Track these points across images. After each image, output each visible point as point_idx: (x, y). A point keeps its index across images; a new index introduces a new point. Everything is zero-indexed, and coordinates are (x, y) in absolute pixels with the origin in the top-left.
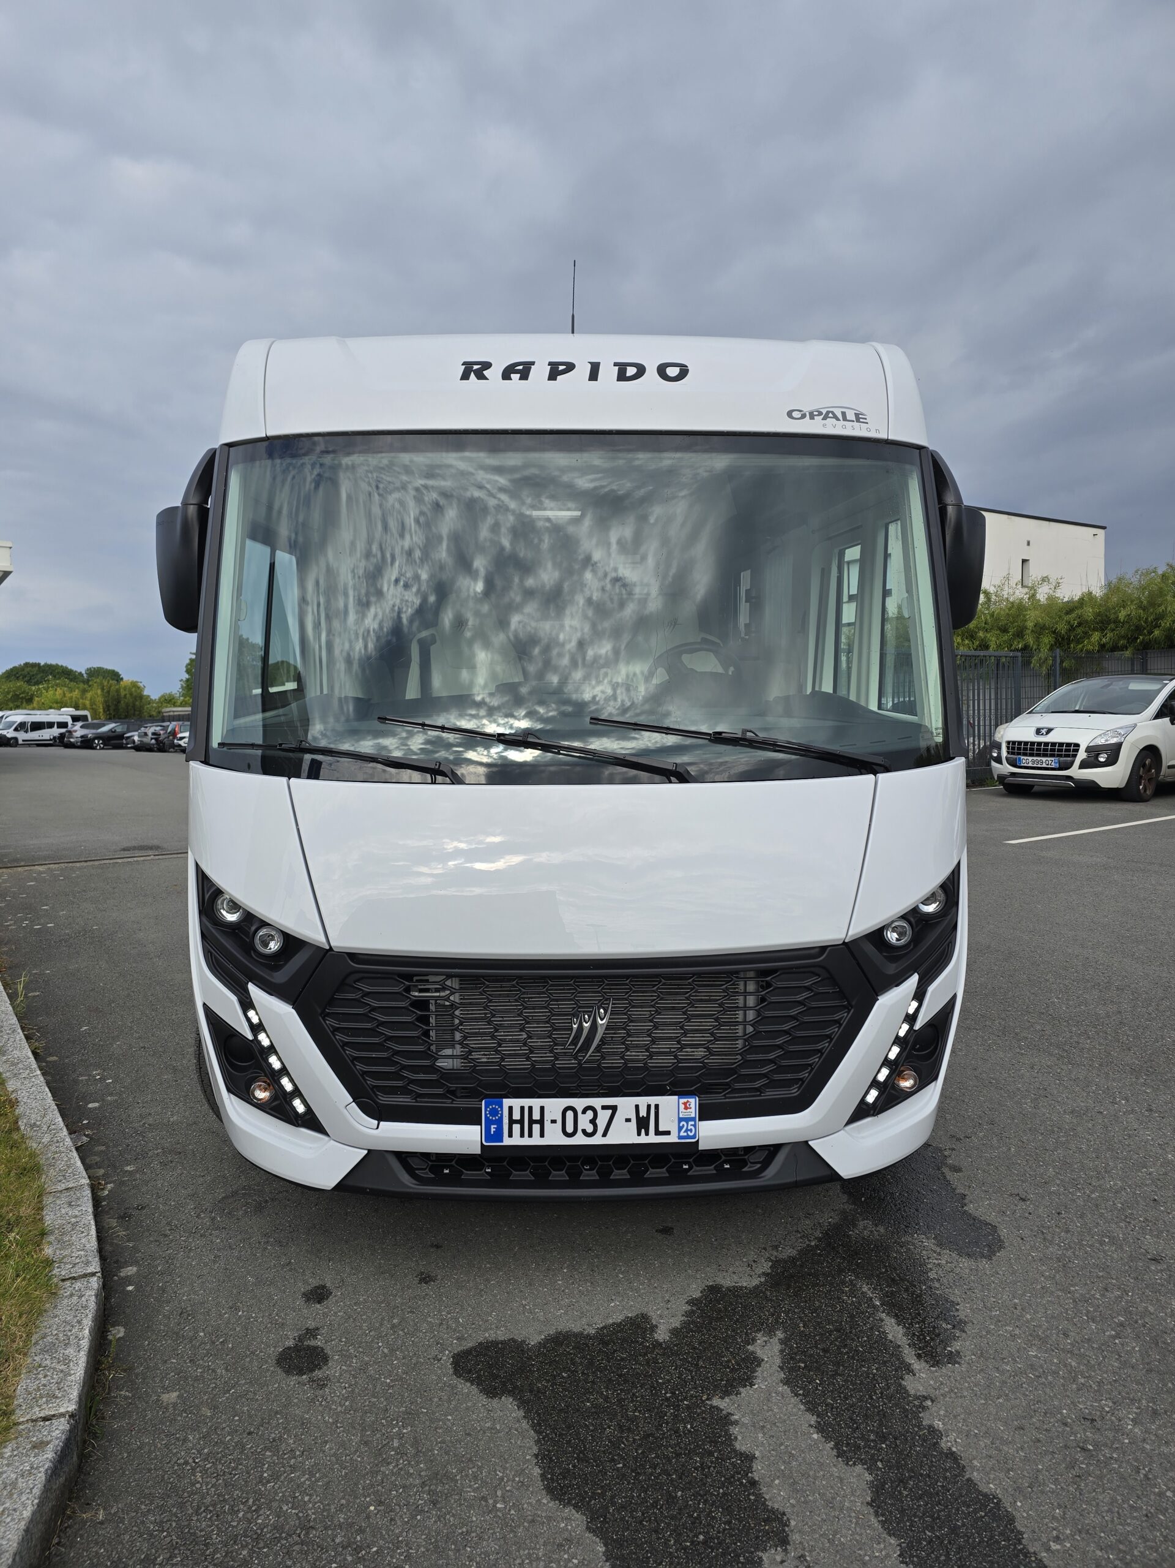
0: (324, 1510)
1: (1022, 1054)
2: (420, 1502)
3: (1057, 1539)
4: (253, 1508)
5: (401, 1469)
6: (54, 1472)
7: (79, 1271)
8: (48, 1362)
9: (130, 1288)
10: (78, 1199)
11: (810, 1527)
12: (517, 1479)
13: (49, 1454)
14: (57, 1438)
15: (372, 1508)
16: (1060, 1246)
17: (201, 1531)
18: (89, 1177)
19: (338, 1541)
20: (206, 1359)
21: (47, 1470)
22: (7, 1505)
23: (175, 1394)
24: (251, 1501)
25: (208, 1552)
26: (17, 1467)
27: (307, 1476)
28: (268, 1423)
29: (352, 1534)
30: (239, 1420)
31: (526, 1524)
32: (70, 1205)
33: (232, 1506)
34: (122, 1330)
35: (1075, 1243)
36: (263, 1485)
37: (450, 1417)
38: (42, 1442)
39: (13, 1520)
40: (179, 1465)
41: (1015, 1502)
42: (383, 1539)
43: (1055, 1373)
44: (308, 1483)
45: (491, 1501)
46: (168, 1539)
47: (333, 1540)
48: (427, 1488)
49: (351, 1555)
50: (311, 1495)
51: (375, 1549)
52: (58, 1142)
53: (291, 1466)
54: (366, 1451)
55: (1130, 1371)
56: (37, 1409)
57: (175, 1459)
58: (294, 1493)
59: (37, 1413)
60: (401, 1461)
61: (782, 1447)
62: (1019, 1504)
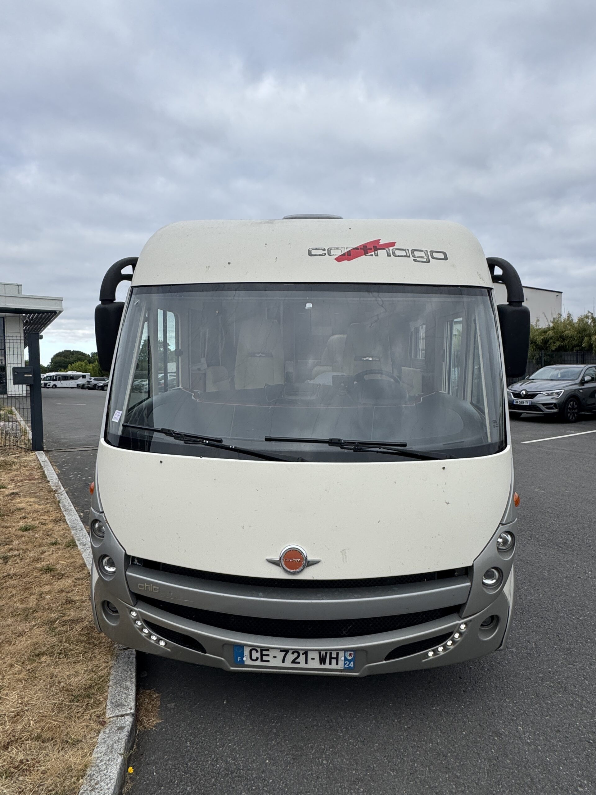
0: (246, 761)
1: (540, 548)
2: (289, 759)
3: (581, 786)
4: (215, 759)
6: (128, 741)
11: (466, 776)
12: (331, 750)
13: (126, 733)
14: (128, 725)
15: (267, 761)
16: (567, 643)
17: (193, 769)
19: (254, 776)
20: (185, 687)
21: (125, 740)
22: (110, 756)
23: (173, 704)
24: (213, 756)
25: (197, 780)
26: (113, 739)
28: (216, 719)
29: (260, 773)
30: (203, 718)
31: (337, 771)
33: (205, 758)
34: (146, 673)
35: (574, 641)
36: (217, 749)
38: (122, 727)
39: (114, 763)
40: (179, 738)
41: (560, 766)
42: (275, 776)
43: (572, 705)
44: (237, 748)
45: (321, 760)
47: (252, 776)
48: (291, 752)
49: (261, 783)
51: (271, 781)
53: (229, 740)
54: (261, 734)
56: (117, 711)
57: (177, 735)
58: (232, 753)
59: (117, 712)
60: (278, 739)
61: (450, 738)
62: (561, 768)
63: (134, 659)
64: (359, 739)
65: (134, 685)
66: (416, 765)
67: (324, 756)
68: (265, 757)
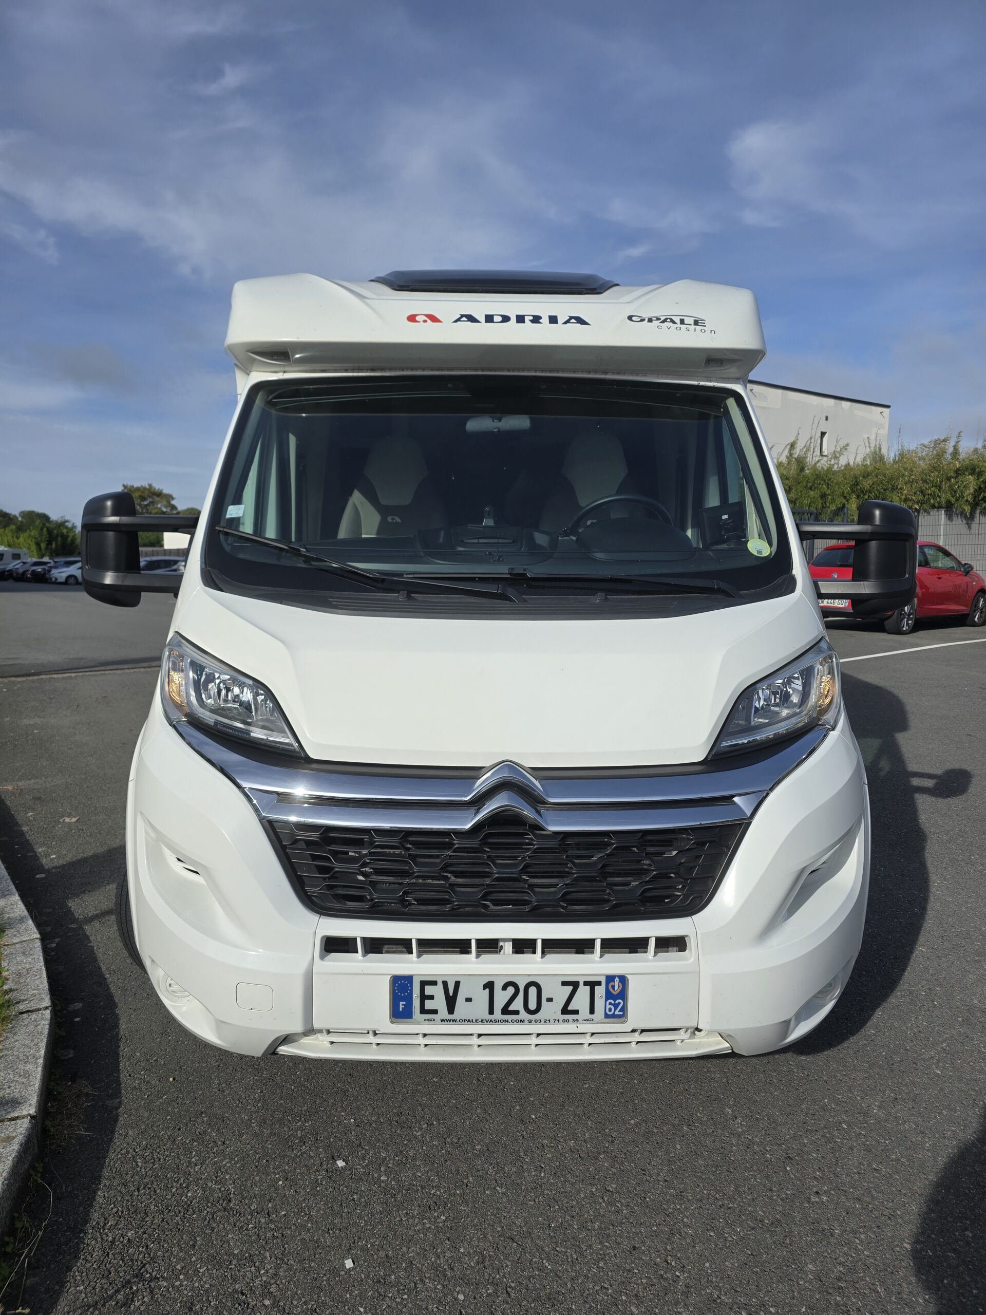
0: (242, 1185)
2: (319, 1177)
3: (817, 1194)
4: (184, 1185)
5: (304, 1153)
6: (19, 1160)
7: (33, 1005)
8: (11, 1076)
9: (77, 1019)
10: (31, 949)
12: (397, 1158)
13: (15, 1146)
14: (21, 1134)
15: (280, 1183)
18: (40, 933)
19: (253, 1207)
20: (142, 1072)
21: (13, 1158)
24: (182, 1180)
25: (147, 1219)
27: (227, 1160)
28: (195, 1121)
29: (265, 1202)
30: (171, 1119)
31: (404, 1191)
32: (24, 953)
33: (167, 1184)
34: (72, 1051)
36: (191, 1167)
37: (343, 1114)
38: (8, 1137)
40: (122, 1154)
42: (289, 1205)
44: (228, 1165)
45: (376, 1175)
46: (115, 1210)
47: (249, 1207)
48: (325, 1167)
49: (264, 1218)
50: (231, 1175)
51: (283, 1213)
52: (12, 905)
54: (275, 1141)
55: (877, 1070)
56: (4, 1112)
58: (217, 1173)
59: (3, 1115)
60: (304, 1147)
61: (607, 1131)
62: (788, 1169)
63: (48, 1026)
64: (448, 1140)
65: (40, 1069)
66: (542, 1175)
67: (383, 1169)
68: (277, 1176)
